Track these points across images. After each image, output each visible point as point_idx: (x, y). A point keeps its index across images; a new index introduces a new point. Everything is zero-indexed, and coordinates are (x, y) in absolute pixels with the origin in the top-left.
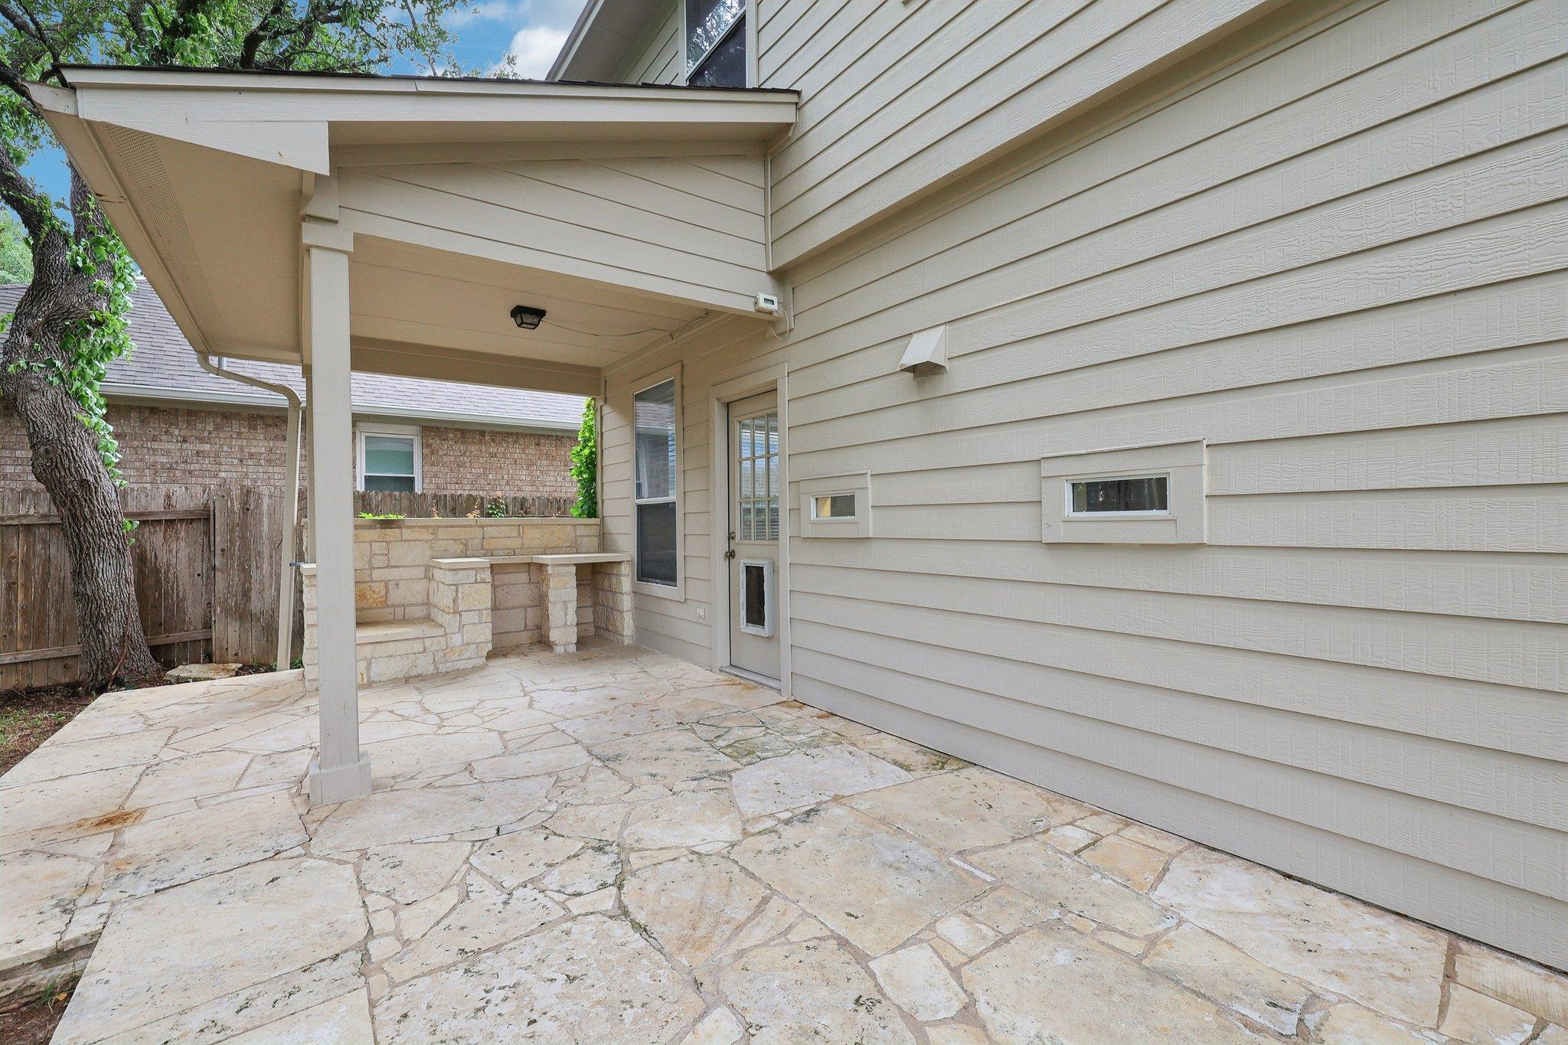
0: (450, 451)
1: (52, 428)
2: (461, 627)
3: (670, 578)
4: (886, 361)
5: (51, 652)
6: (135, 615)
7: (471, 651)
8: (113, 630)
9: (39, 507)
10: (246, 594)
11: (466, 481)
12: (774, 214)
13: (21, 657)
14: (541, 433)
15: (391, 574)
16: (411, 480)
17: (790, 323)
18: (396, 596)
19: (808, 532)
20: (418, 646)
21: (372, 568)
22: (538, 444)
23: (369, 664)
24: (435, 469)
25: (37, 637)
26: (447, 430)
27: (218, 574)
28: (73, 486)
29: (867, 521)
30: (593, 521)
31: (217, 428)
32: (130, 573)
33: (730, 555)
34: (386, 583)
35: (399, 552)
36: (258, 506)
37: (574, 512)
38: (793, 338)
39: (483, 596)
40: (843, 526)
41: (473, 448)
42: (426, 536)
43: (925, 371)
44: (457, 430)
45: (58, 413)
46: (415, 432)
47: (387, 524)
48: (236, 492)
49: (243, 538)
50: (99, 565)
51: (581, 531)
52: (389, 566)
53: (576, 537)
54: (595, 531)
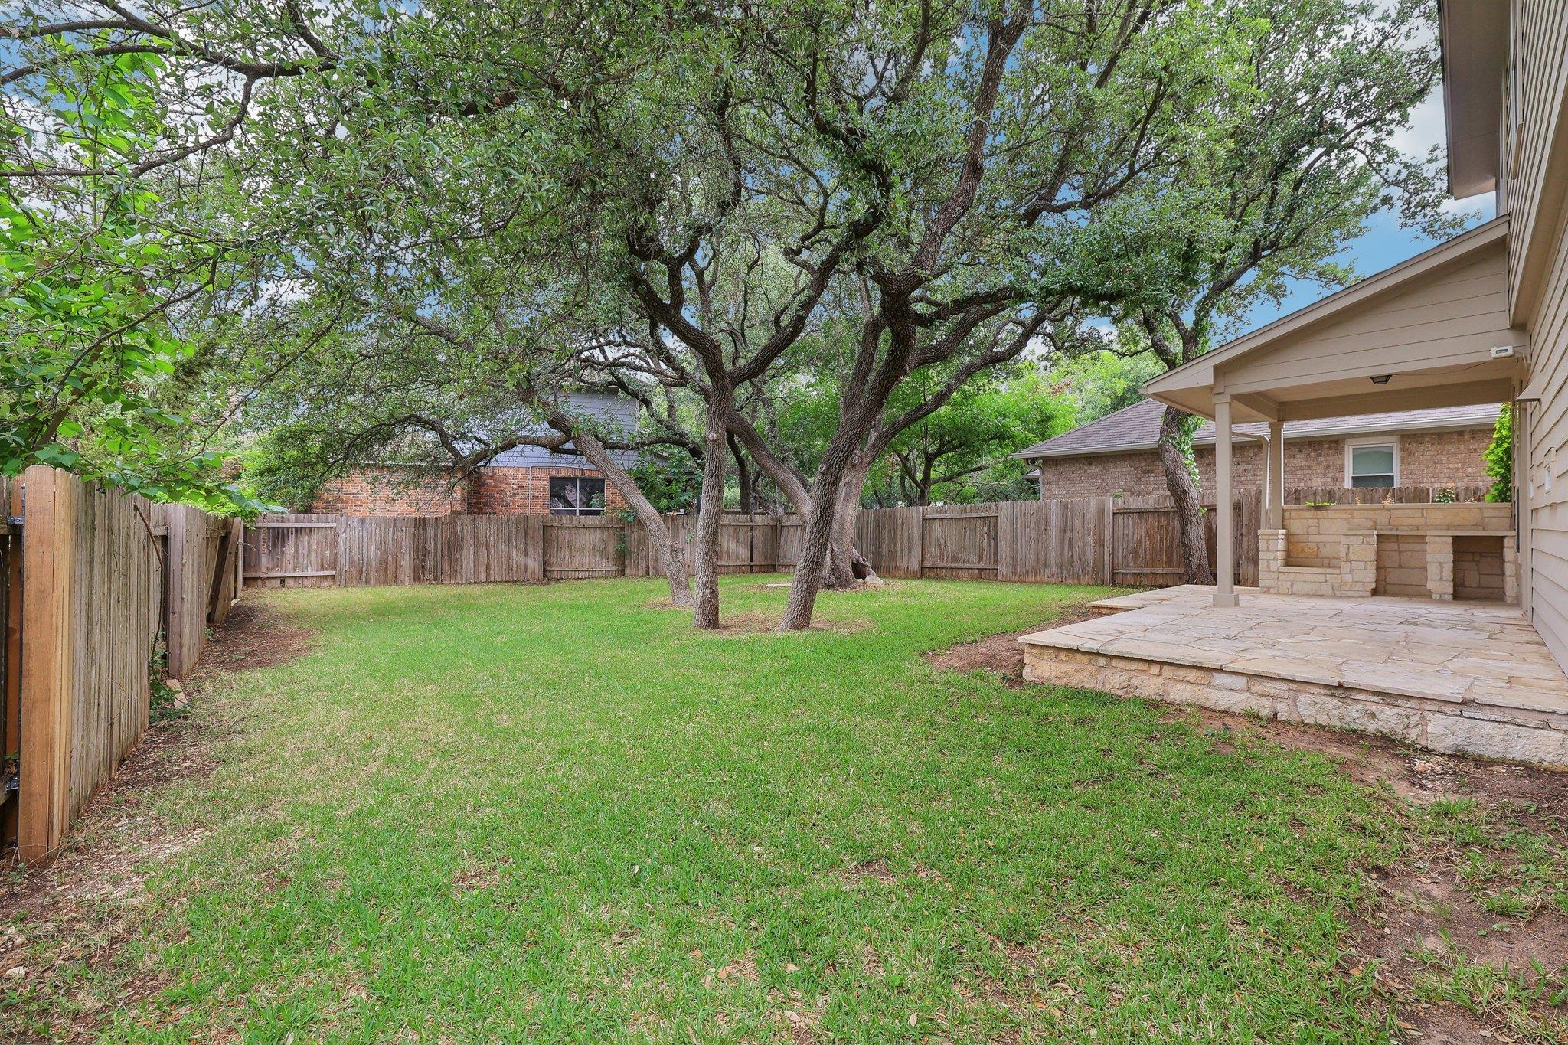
1: (1173, 467)
2: (1351, 571)
5: (1174, 570)
6: (1205, 555)
7: (1359, 586)
8: (1195, 561)
9: (1170, 504)
11: (1442, 476)
13: (1165, 571)
15: (1318, 538)
16: (1390, 477)
18: (1324, 552)
20: (1322, 578)
21: (1309, 534)
23: (1292, 584)
24: (1411, 467)
25: (1170, 563)
26: (1424, 435)
28: (1180, 493)
30: (1505, 504)
31: (1255, 455)
32: (1203, 535)
34: (1318, 544)
35: (1325, 524)
37: (1488, 497)
39: (1371, 552)
42: (1345, 516)
45: (1175, 460)
46: (1394, 440)
47: (1317, 508)
48: (1253, 492)
50: (1190, 530)
51: (1492, 513)
52: (1319, 534)
53: (1483, 518)
54: (1507, 513)
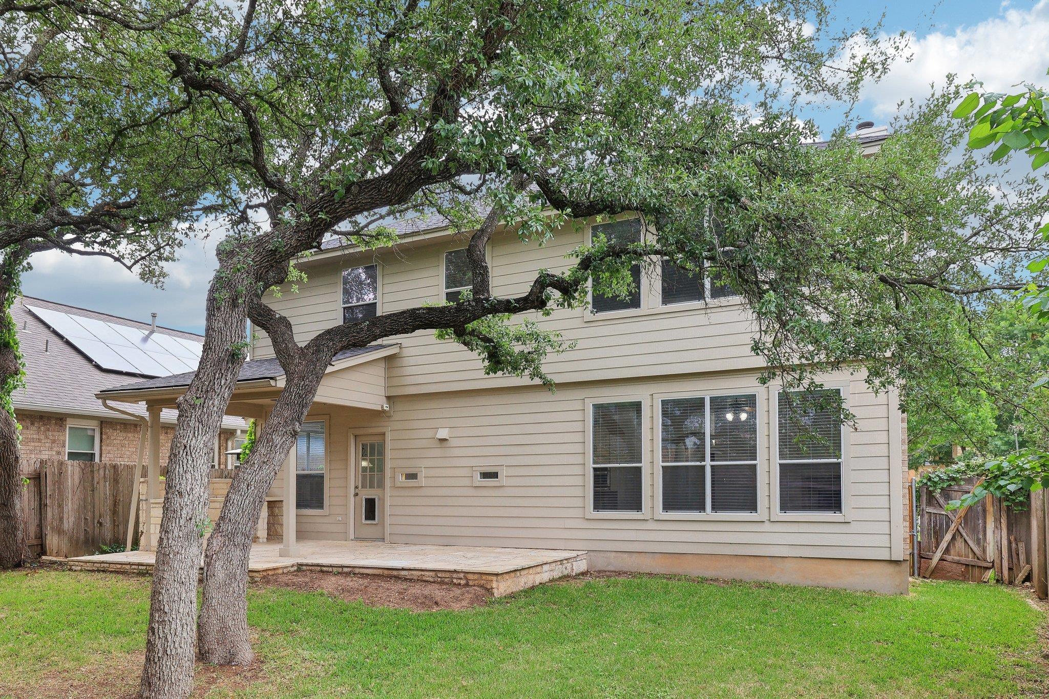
0: (117, 437)
1: (6, 430)
3: (320, 505)
4: (429, 434)
10: (61, 519)
11: (125, 456)
12: (388, 378)
14: (167, 426)
16: (93, 455)
17: (392, 413)
19: (398, 484)
22: (166, 433)
26: (117, 423)
27: (48, 508)
29: (422, 481)
33: (356, 495)
36: (66, 471)
38: (392, 419)
40: (412, 483)
41: (130, 435)
43: (443, 440)
44: (122, 423)
45: (8, 423)
46: (96, 425)
48: (56, 464)
49: (59, 488)
